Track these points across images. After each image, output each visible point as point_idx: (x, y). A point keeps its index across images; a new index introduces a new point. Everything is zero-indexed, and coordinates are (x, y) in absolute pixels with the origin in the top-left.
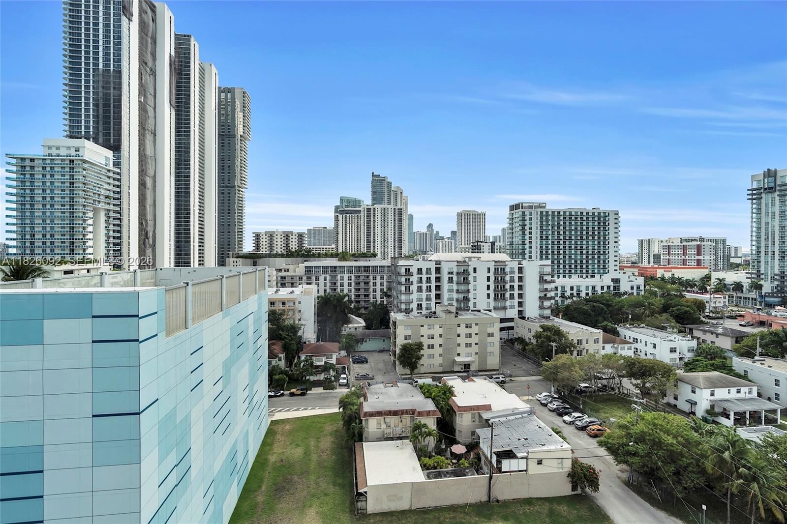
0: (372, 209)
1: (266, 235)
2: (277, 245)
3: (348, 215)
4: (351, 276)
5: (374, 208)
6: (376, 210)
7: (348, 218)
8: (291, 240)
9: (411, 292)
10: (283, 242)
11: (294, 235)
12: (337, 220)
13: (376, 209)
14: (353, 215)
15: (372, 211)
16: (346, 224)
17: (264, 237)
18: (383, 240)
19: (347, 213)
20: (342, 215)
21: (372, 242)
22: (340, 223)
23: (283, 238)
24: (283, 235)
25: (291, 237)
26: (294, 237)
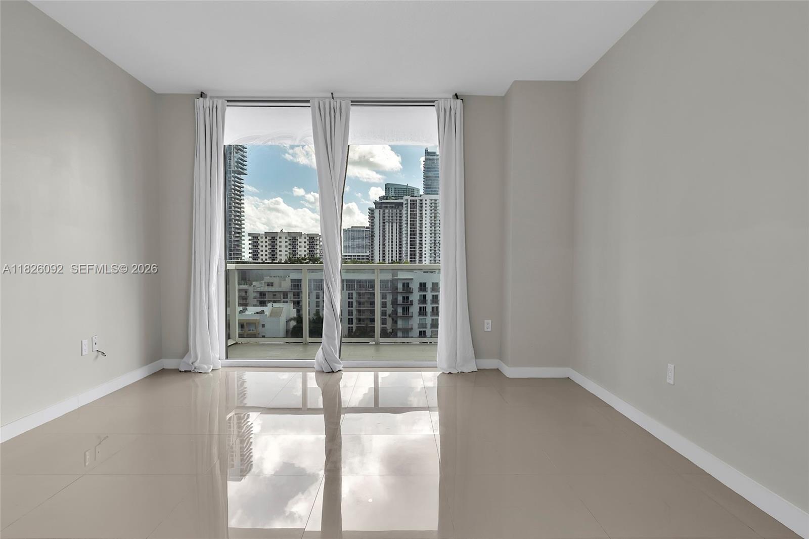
0: (418, 201)
1: (266, 238)
2: (280, 251)
3: (387, 211)
4: (352, 293)
5: (421, 200)
6: (424, 202)
7: (387, 215)
8: (299, 244)
9: (410, 315)
10: (289, 247)
11: (303, 237)
12: (372, 217)
13: (424, 200)
14: (395, 211)
15: (418, 204)
16: (384, 223)
17: (264, 240)
18: (433, 245)
19: (387, 207)
20: (379, 210)
21: (418, 248)
22: (377, 221)
23: (289, 242)
24: (288, 238)
25: (299, 240)
26: (303, 240)
